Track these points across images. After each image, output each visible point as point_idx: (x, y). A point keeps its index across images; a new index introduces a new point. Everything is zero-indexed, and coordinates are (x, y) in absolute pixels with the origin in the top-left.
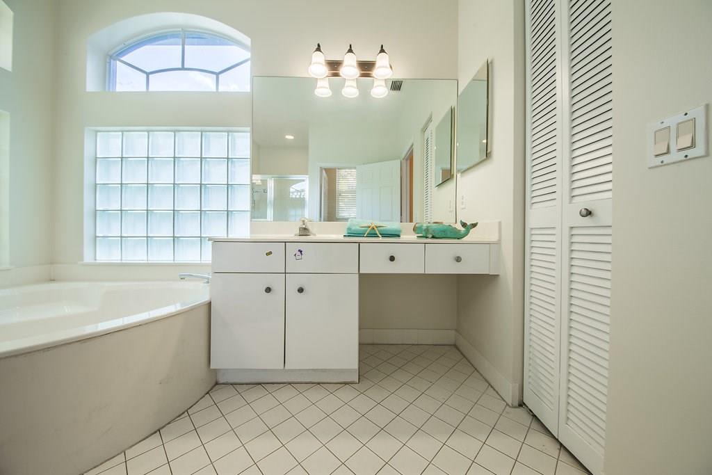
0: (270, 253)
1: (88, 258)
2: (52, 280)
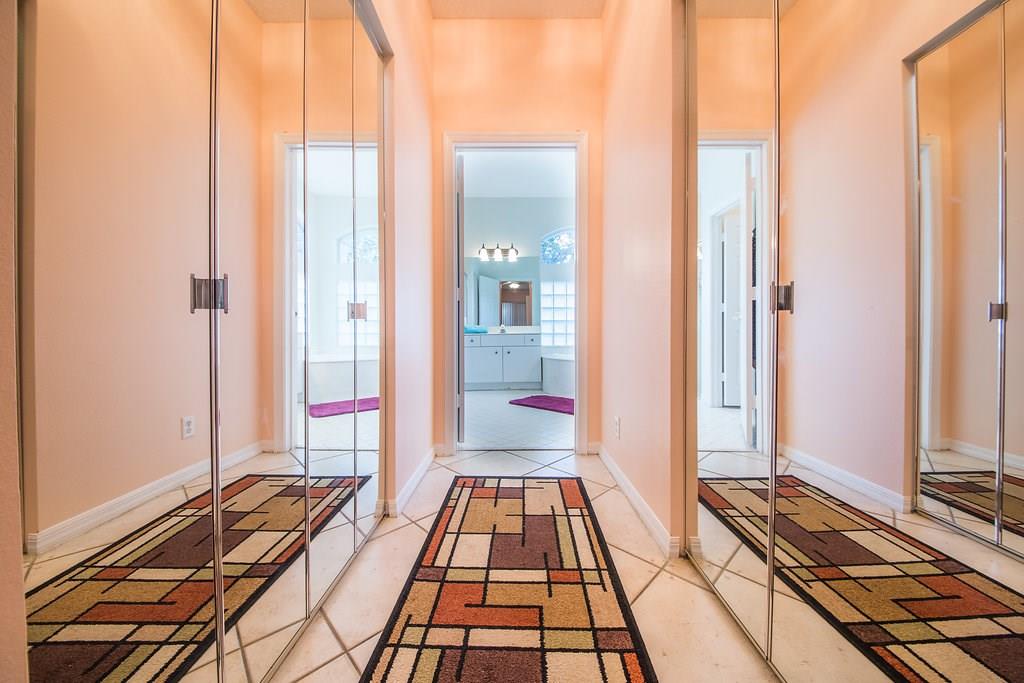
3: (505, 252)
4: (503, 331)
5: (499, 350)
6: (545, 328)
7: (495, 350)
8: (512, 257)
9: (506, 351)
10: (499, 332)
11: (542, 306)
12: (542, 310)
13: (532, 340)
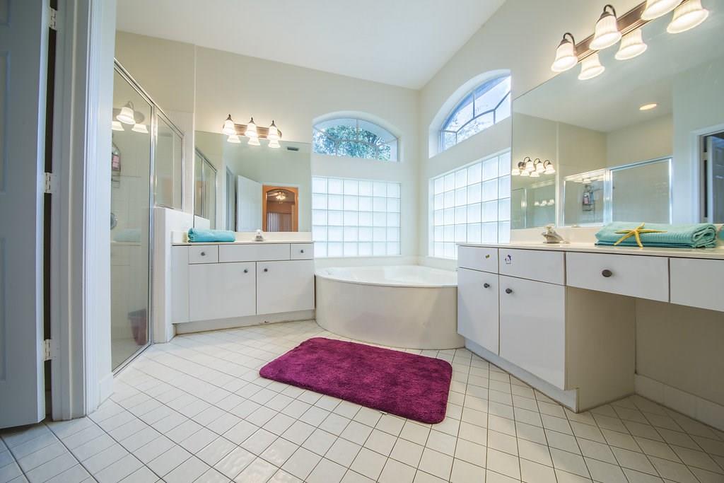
0: (488, 256)
1: (431, 255)
2: (418, 264)
3: (263, 131)
4: (259, 238)
5: (251, 267)
6: (317, 235)
7: (244, 266)
8: (274, 141)
9: (261, 266)
10: (252, 239)
11: (313, 207)
12: (313, 212)
13: (302, 252)
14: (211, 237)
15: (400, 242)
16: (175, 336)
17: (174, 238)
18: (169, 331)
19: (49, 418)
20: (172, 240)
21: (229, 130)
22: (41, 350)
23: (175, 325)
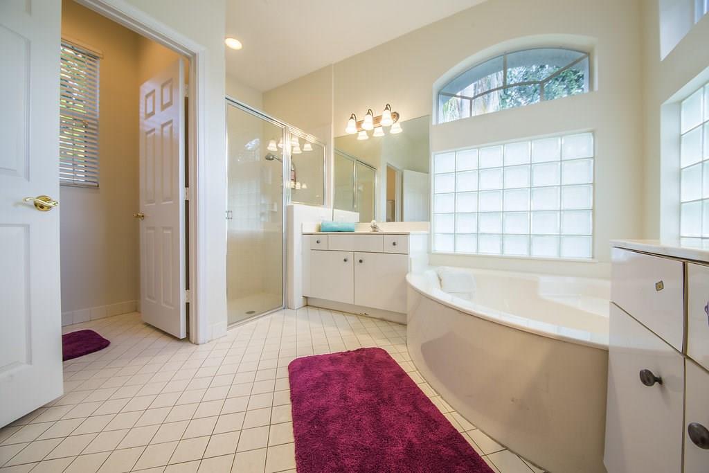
5: (350, 256)
9: (358, 258)
13: (394, 244)
14: (333, 228)
15: (593, 235)
16: (304, 306)
17: (303, 229)
18: (297, 301)
19: (188, 338)
20: (302, 230)
21: (351, 128)
22: (183, 297)
23: (306, 298)
